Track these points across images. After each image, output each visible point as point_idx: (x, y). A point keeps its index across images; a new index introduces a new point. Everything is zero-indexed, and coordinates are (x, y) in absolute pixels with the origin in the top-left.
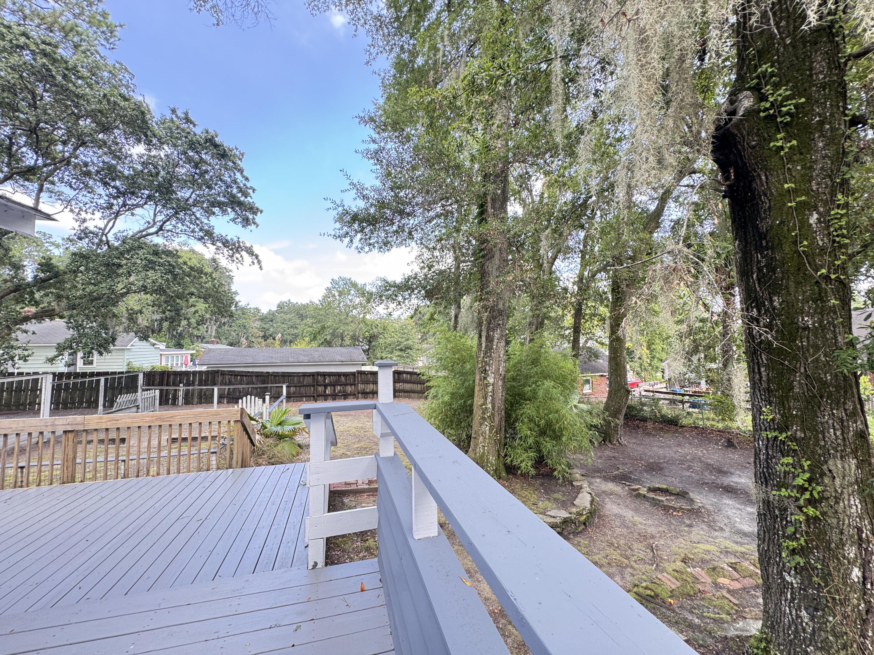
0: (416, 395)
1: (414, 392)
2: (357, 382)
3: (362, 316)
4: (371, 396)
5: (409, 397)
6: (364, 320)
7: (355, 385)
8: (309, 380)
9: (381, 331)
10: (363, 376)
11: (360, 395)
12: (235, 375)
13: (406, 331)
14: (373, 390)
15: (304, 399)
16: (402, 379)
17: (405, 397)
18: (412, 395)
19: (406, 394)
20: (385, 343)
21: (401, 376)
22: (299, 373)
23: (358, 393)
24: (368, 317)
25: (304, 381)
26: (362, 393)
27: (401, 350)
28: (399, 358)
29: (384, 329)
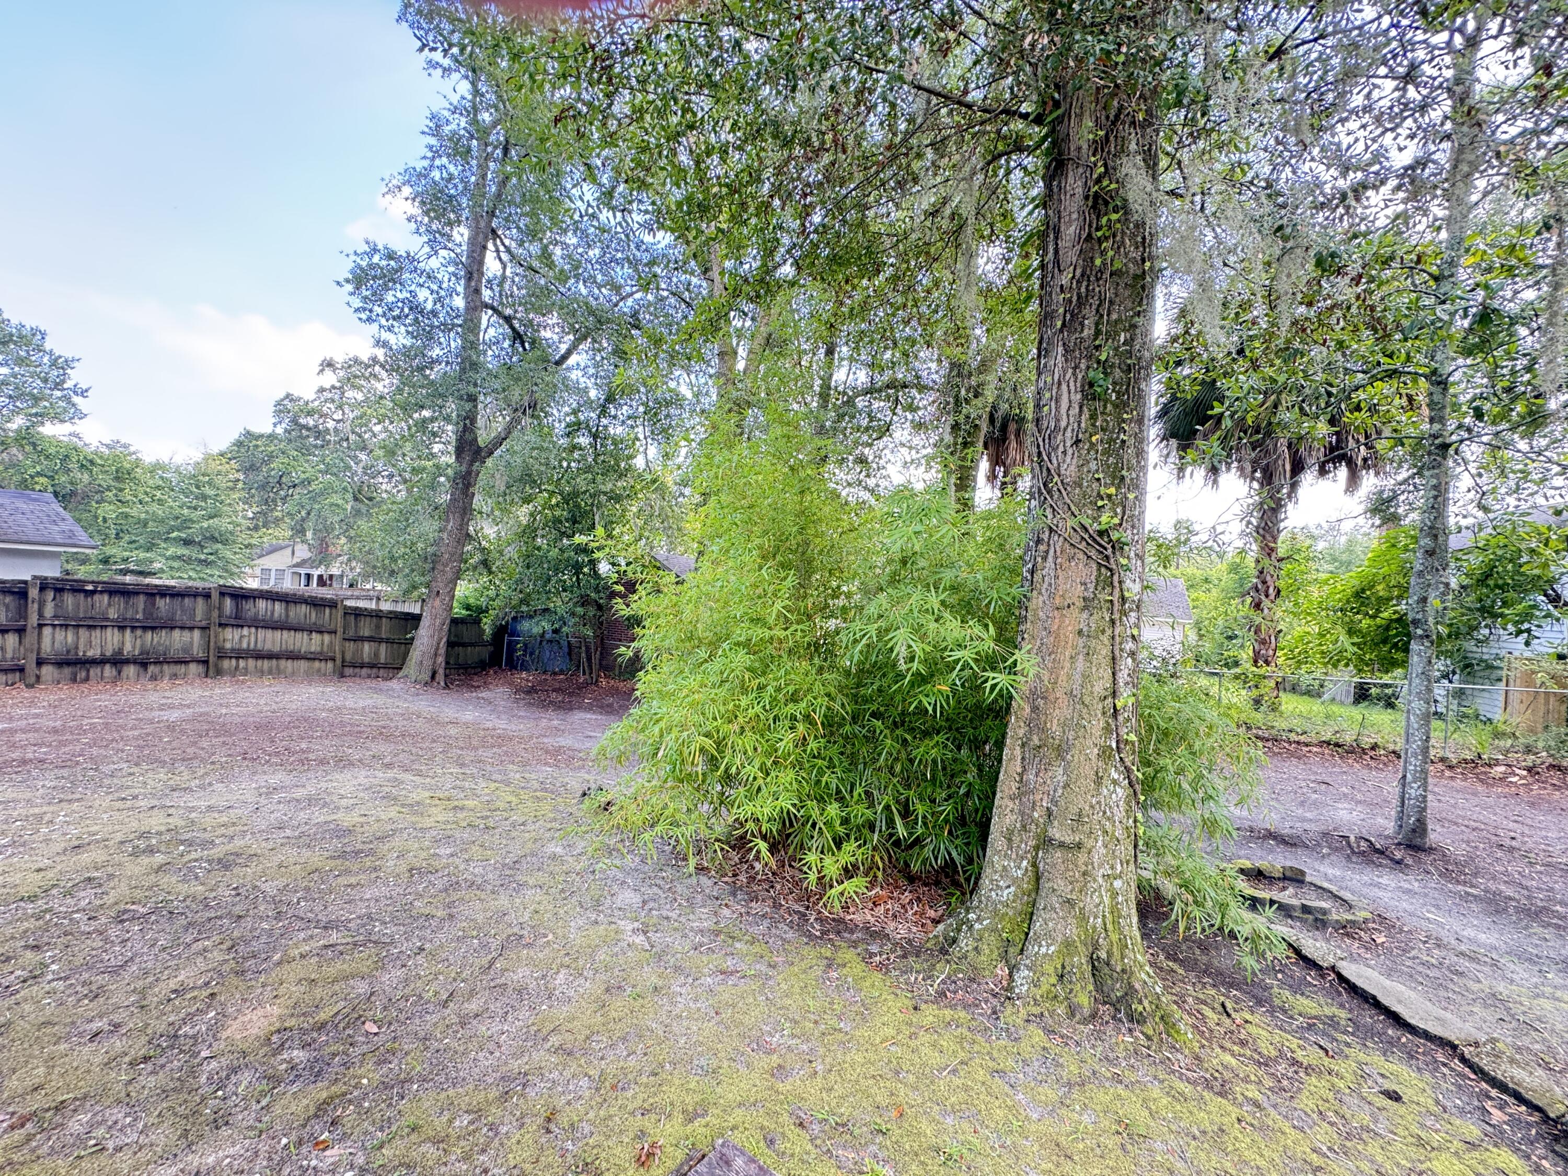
0: (303, 664)
1: (293, 656)
2: (33, 619)
3: (18, 422)
4: (108, 670)
5: (277, 673)
6: (26, 438)
7: (21, 631)
9: (104, 480)
10: (69, 600)
11: (47, 671)
13: (212, 493)
14: (120, 651)
16: (251, 614)
17: (261, 673)
18: (289, 665)
19: (266, 664)
20: (127, 516)
21: (248, 606)
23: (40, 663)
24: (49, 429)
26: (60, 664)
27: (187, 542)
28: (176, 564)
29: (117, 479)
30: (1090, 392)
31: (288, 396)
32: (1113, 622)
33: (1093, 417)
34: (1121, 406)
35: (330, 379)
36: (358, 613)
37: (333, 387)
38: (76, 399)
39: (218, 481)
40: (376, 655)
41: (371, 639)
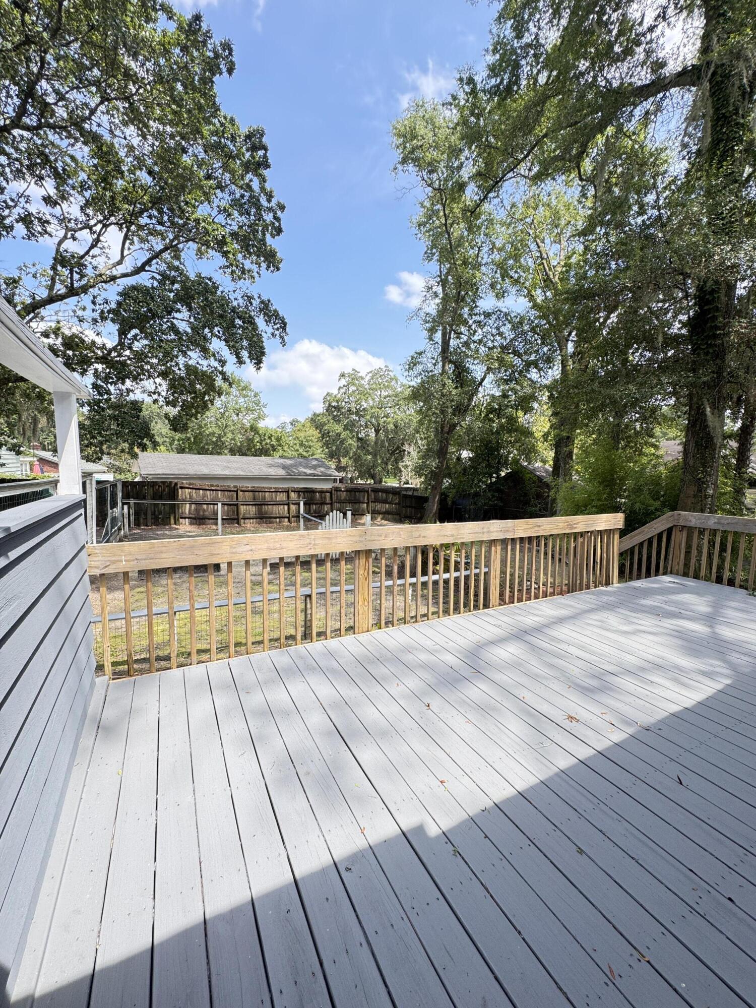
0: (391, 516)
1: (389, 513)
2: (333, 500)
6: (254, 429)
7: (331, 504)
8: (282, 497)
9: (274, 442)
10: (338, 493)
12: (196, 489)
15: (278, 520)
16: (377, 497)
17: (382, 519)
18: (388, 516)
21: (377, 494)
22: (271, 488)
24: (259, 423)
25: (276, 498)
30: (696, 443)
31: (328, 394)
32: (702, 501)
33: (698, 450)
34: (706, 447)
35: (343, 382)
36: (406, 496)
37: (344, 386)
38: (263, 409)
39: (313, 438)
40: (411, 513)
41: (409, 507)
